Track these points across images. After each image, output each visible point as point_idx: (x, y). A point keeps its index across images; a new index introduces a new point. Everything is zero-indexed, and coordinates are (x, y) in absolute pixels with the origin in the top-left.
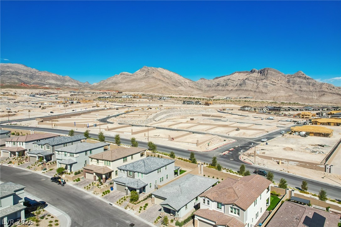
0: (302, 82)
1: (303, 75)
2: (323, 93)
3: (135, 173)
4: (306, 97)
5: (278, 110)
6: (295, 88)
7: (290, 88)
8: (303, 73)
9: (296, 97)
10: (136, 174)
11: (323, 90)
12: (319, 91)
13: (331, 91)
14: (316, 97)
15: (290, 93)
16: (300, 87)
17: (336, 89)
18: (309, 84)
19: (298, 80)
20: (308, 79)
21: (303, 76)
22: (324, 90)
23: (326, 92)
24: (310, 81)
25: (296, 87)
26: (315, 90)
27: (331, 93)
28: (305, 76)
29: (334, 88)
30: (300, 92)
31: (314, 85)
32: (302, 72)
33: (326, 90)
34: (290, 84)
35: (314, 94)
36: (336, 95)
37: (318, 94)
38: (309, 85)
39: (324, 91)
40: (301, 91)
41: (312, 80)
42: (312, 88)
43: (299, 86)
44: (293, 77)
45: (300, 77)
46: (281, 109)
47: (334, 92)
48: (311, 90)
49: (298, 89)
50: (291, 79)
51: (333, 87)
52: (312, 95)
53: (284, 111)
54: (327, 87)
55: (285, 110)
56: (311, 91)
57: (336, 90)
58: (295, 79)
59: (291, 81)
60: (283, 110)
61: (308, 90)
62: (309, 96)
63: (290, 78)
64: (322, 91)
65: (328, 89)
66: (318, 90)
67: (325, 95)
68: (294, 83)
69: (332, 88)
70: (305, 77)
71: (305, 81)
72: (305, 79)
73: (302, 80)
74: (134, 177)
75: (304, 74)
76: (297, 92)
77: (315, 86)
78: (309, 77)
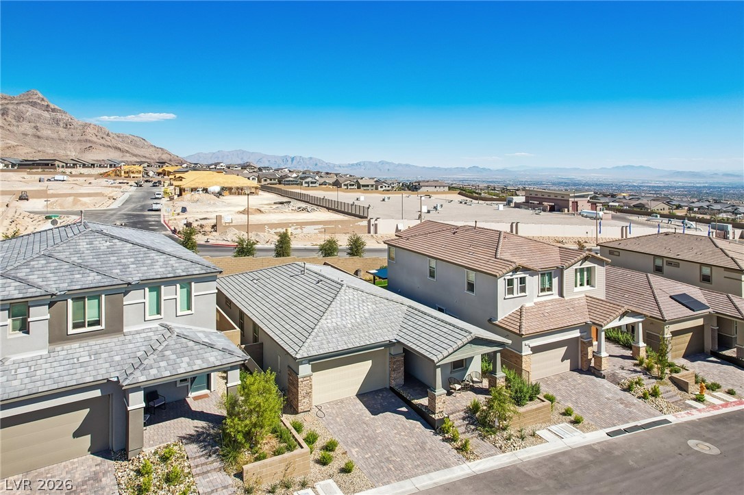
0: (39, 116)
1: (43, 100)
2: (89, 145)
3: (127, 300)
4: (52, 152)
5: (48, 165)
6: (22, 129)
7: (9, 127)
8: (41, 96)
9: (26, 151)
10: (133, 298)
11: (88, 137)
12: (79, 141)
13: (103, 141)
14: (74, 153)
15: (9, 141)
16: (36, 128)
17: (113, 138)
18: (57, 122)
19: (30, 111)
20: (54, 110)
21: (43, 103)
22: (90, 138)
23: (95, 143)
24: (59, 116)
25: (26, 127)
26: (71, 138)
27: (104, 146)
28: (46, 104)
29: (108, 135)
30: (37, 139)
31: (69, 126)
32: (38, 92)
33: (94, 139)
34: (9, 119)
35: (70, 146)
36: (113, 150)
37: (79, 147)
38: (58, 124)
39: (90, 141)
40: (39, 137)
41: (64, 115)
42: (64, 133)
43: (33, 125)
44: (16, 102)
45: (34, 104)
46: (57, 163)
47: (110, 144)
48: (63, 137)
49: (31, 131)
50: (10, 107)
51: (107, 133)
52: (65, 149)
53: (63, 167)
54: (96, 134)
55: (67, 164)
56: (63, 140)
57: (113, 140)
58: (21, 107)
59: (10, 112)
60: (61, 164)
61: (55, 136)
62: (59, 151)
63: (7, 104)
64: (86, 141)
65: (99, 137)
66: (76, 138)
67: (94, 150)
68: (20, 118)
69: (104, 136)
70: (48, 106)
71: (46, 114)
72: (48, 111)
73: (40, 112)
74: (115, 326)
75: (45, 99)
76: (28, 139)
77: (70, 128)
78: (56, 107)
